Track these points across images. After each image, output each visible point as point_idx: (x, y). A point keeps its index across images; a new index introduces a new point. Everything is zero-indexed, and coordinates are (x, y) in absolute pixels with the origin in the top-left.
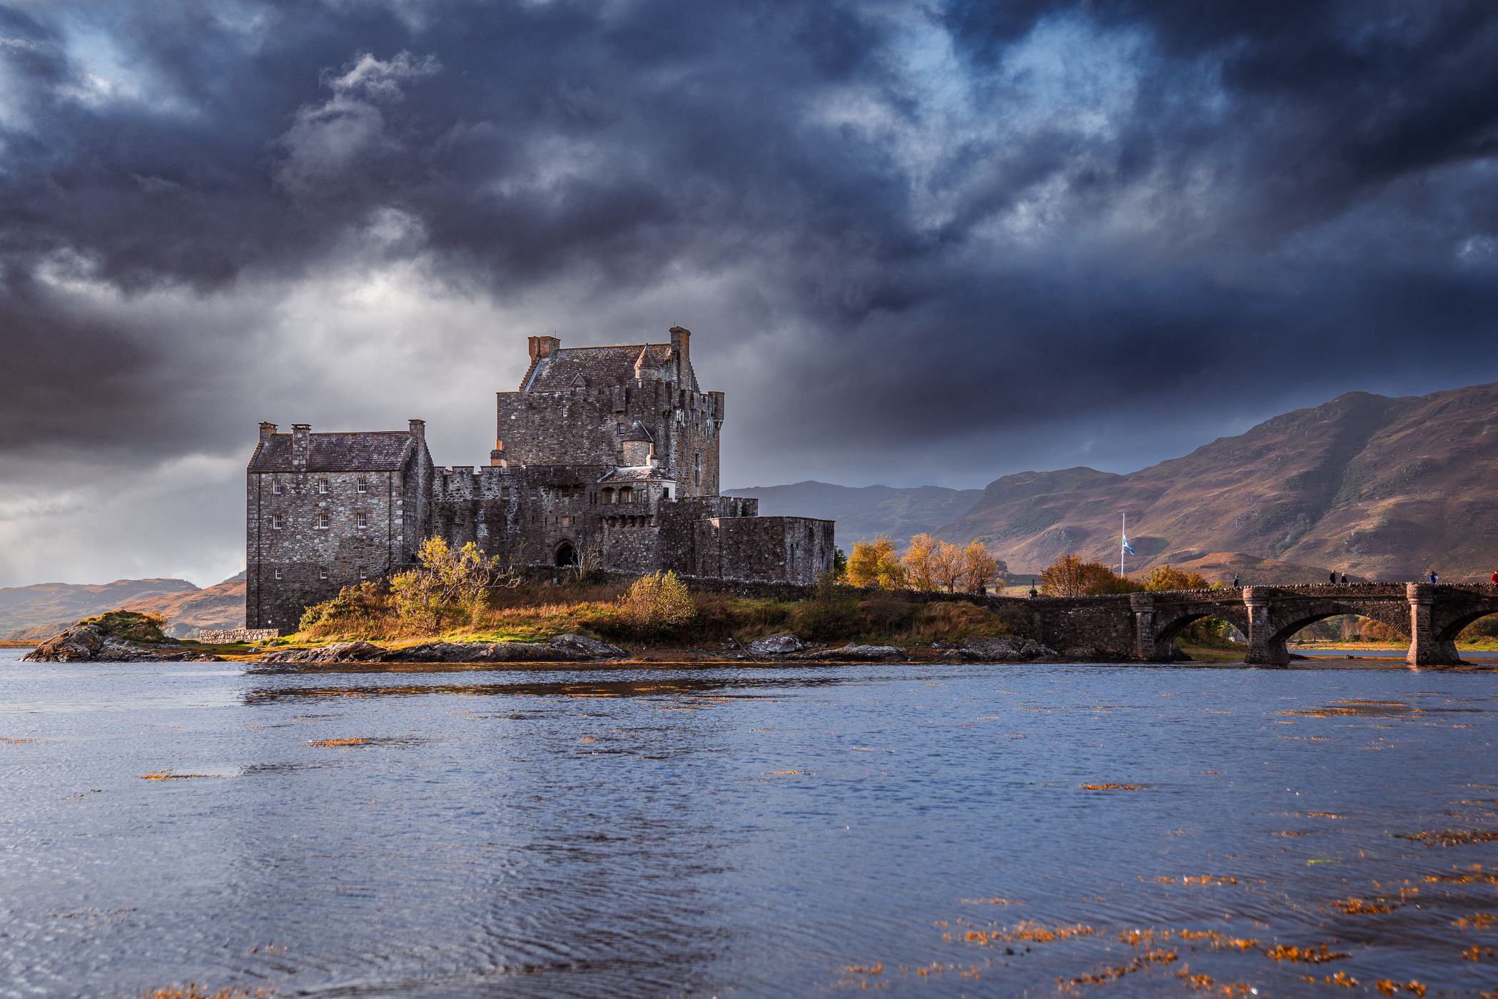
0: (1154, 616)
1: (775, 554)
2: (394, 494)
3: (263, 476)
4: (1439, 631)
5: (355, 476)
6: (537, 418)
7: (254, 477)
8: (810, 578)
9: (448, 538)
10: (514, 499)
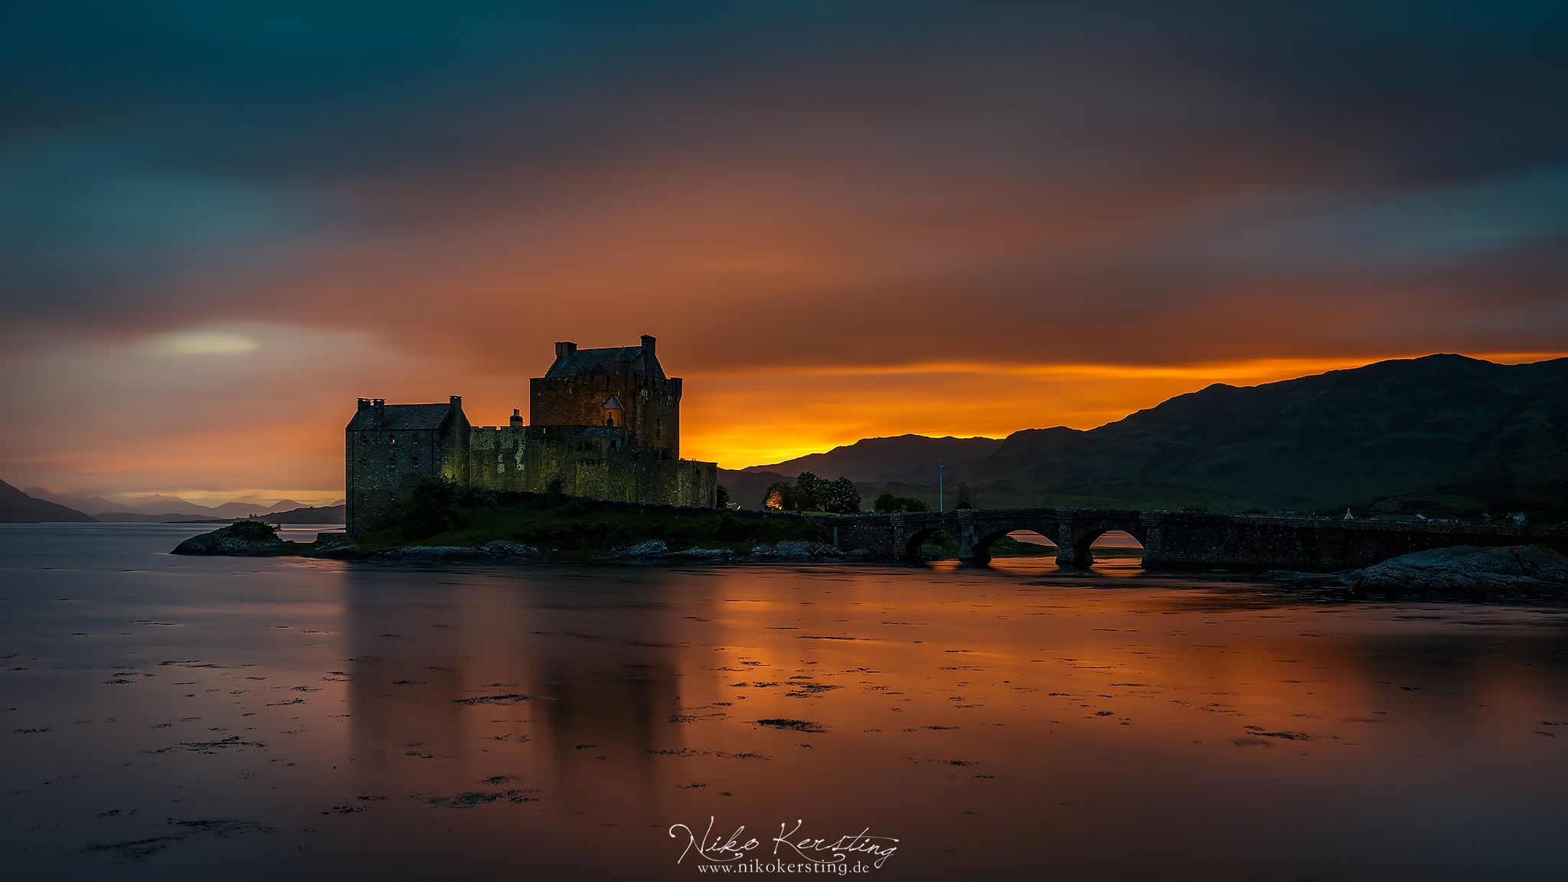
0: (905, 530)
1: (672, 485)
2: (435, 444)
3: (355, 433)
5: (411, 433)
6: (553, 395)
7: (349, 433)
8: (697, 502)
9: (480, 473)
10: (521, 447)
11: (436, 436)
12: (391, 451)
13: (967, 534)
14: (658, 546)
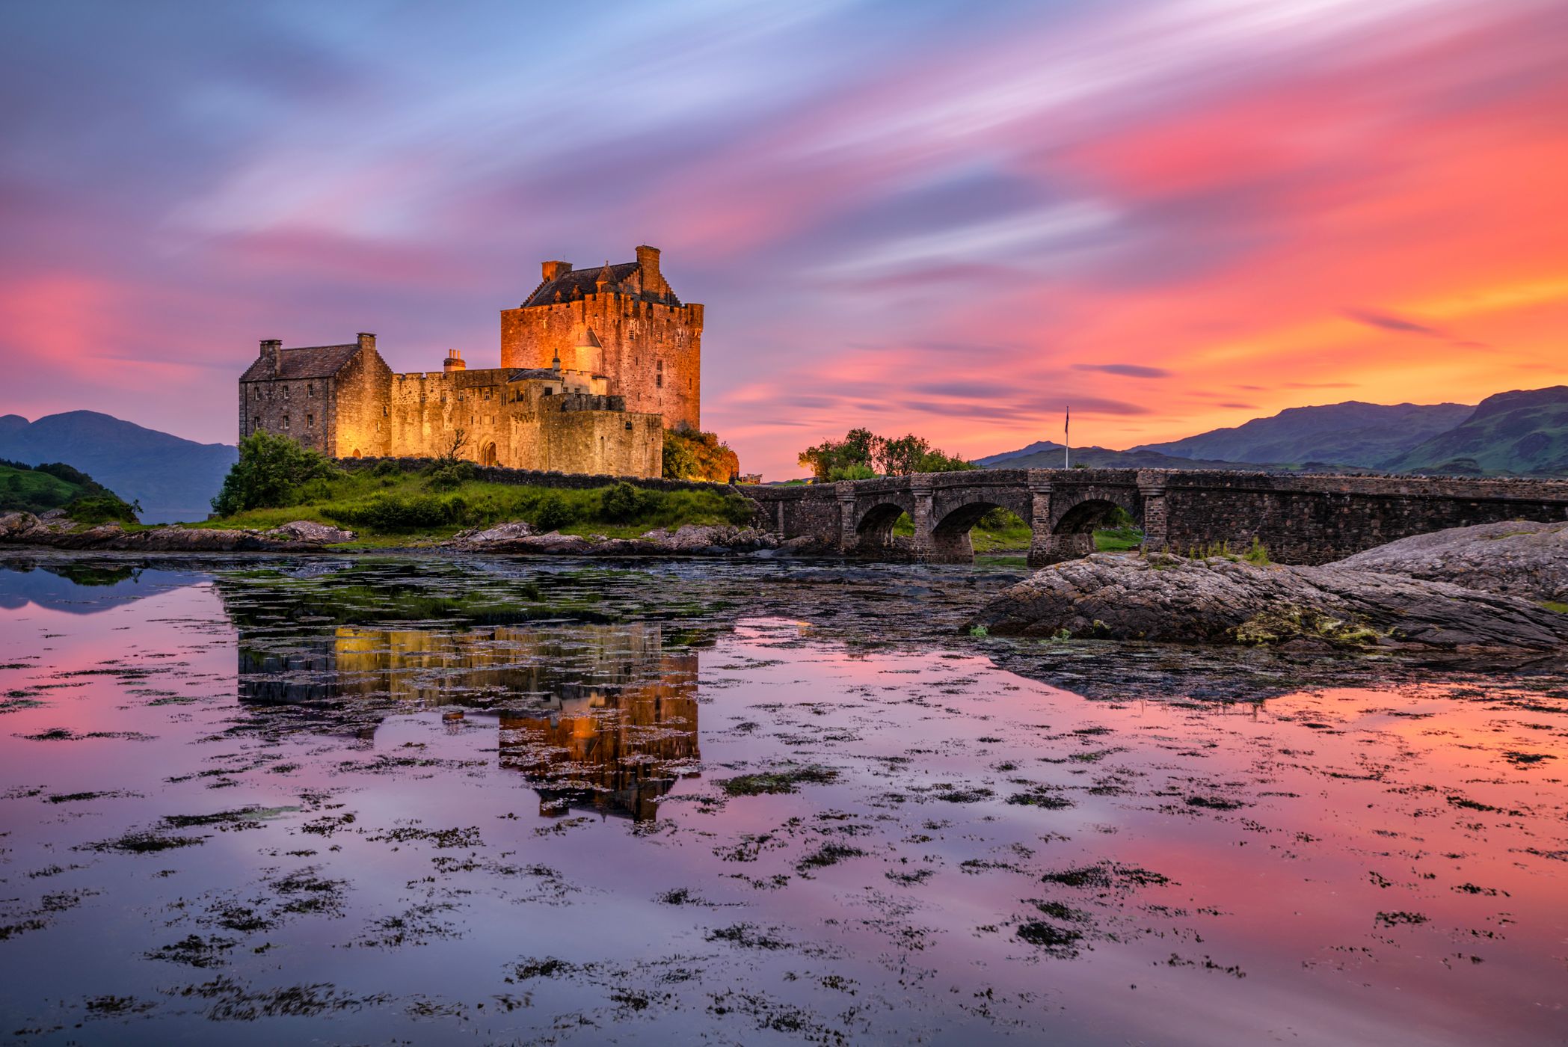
0: (855, 507)
1: (587, 446)
2: (331, 397)
3: (249, 386)
4: (1055, 522)
5: (306, 383)
6: (526, 331)
7: (243, 385)
8: (628, 469)
9: (402, 435)
10: (450, 400)
11: (331, 386)
12: (285, 407)
13: (922, 512)
14: (514, 530)
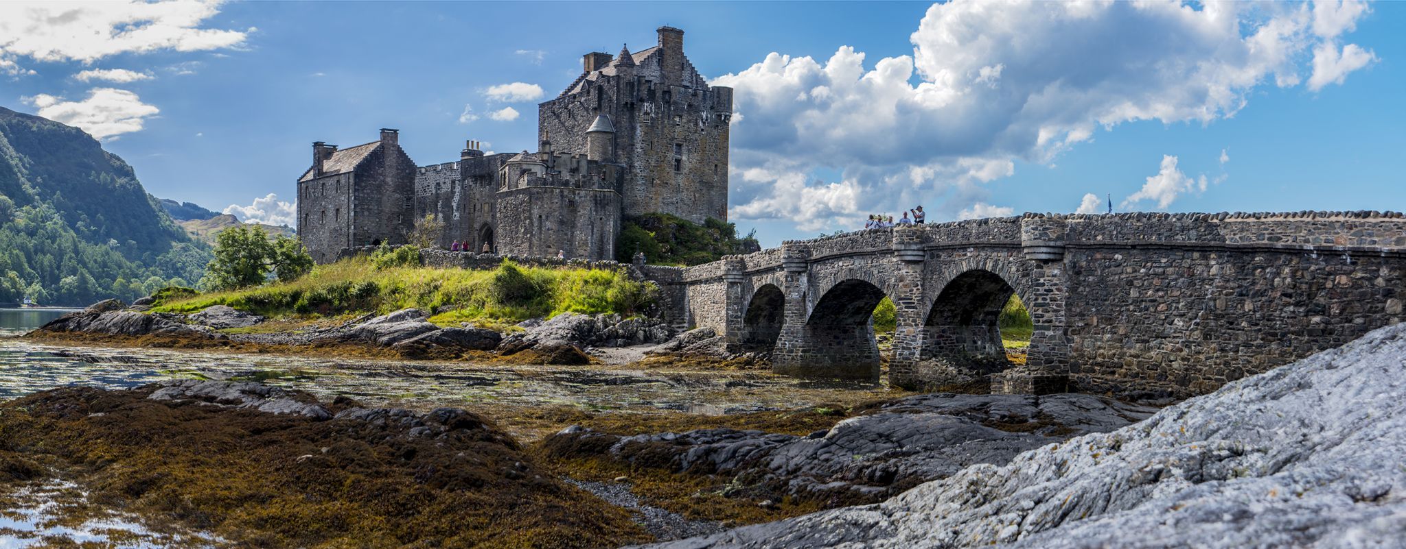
0: (743, 289)
1: (525, 226)
2: (351, 191)
3: (303, 185)
4: (928, 308)
5: (336, 179)
6: (557, 122)
10: (458, 189)
11: (352, 181)
12: (323, 203)
13: (796, 295)
